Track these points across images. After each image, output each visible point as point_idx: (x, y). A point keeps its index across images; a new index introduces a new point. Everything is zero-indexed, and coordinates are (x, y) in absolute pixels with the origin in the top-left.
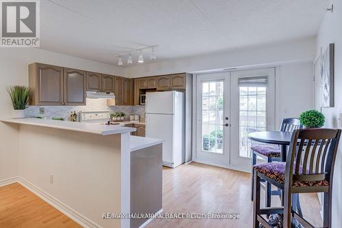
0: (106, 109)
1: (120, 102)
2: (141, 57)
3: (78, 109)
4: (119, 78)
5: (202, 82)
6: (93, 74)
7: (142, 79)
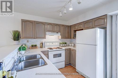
0: (57, 40)
3: (43, 41)
4: (63, 25)
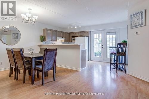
1: (65, 41)
2: (76, 26)
5: (94, 34)
6: (59, 31)
7: (73, 33)
